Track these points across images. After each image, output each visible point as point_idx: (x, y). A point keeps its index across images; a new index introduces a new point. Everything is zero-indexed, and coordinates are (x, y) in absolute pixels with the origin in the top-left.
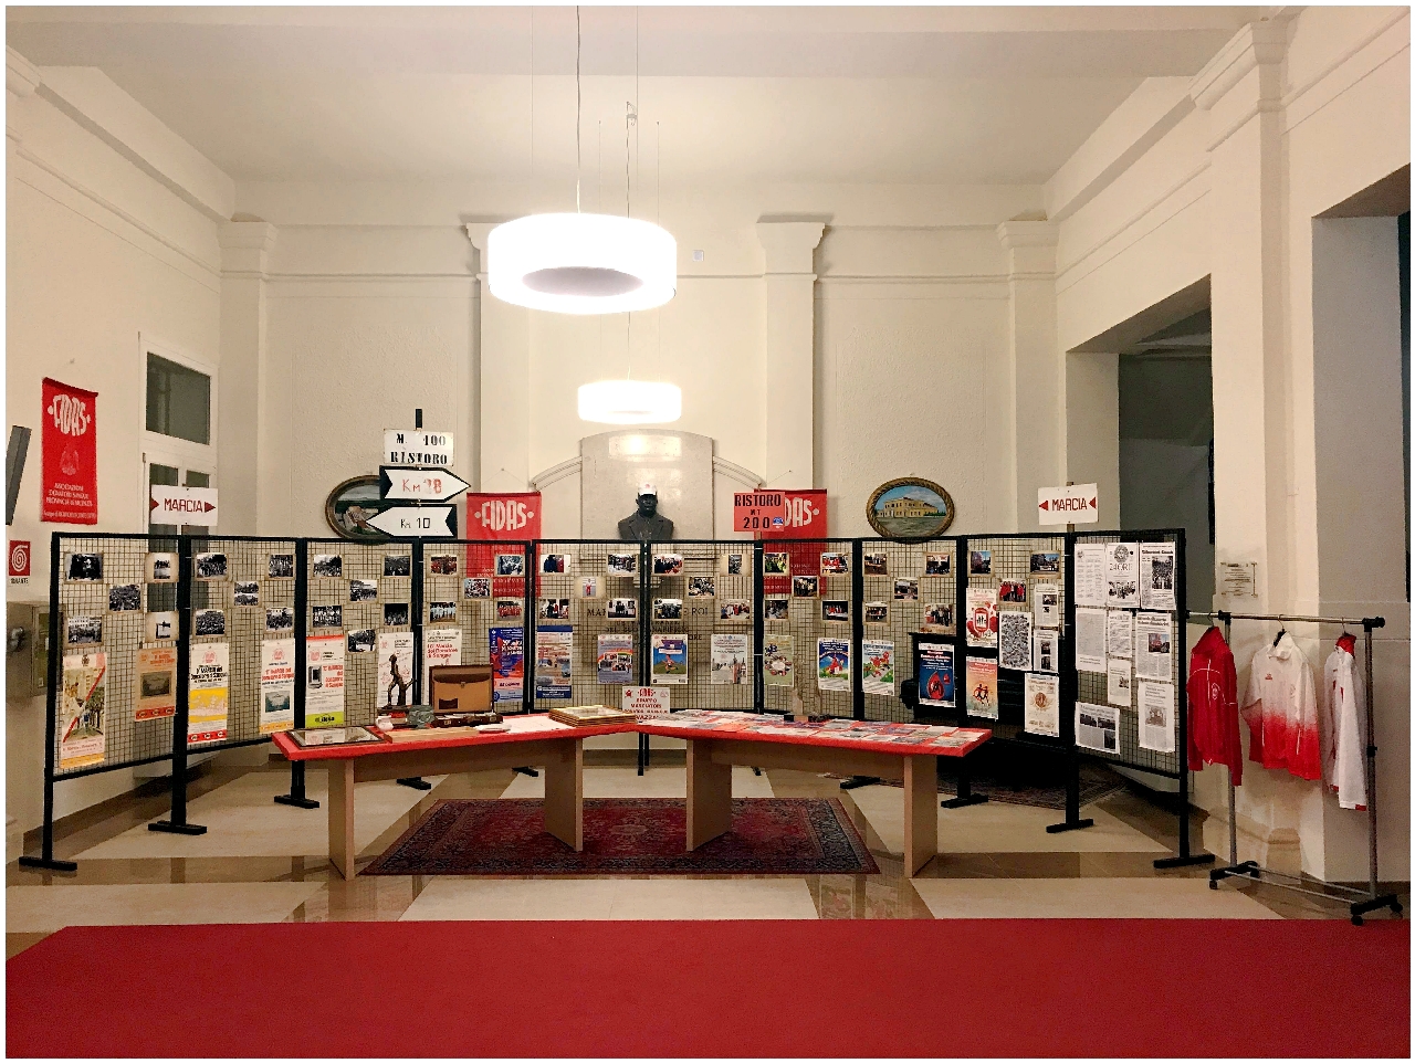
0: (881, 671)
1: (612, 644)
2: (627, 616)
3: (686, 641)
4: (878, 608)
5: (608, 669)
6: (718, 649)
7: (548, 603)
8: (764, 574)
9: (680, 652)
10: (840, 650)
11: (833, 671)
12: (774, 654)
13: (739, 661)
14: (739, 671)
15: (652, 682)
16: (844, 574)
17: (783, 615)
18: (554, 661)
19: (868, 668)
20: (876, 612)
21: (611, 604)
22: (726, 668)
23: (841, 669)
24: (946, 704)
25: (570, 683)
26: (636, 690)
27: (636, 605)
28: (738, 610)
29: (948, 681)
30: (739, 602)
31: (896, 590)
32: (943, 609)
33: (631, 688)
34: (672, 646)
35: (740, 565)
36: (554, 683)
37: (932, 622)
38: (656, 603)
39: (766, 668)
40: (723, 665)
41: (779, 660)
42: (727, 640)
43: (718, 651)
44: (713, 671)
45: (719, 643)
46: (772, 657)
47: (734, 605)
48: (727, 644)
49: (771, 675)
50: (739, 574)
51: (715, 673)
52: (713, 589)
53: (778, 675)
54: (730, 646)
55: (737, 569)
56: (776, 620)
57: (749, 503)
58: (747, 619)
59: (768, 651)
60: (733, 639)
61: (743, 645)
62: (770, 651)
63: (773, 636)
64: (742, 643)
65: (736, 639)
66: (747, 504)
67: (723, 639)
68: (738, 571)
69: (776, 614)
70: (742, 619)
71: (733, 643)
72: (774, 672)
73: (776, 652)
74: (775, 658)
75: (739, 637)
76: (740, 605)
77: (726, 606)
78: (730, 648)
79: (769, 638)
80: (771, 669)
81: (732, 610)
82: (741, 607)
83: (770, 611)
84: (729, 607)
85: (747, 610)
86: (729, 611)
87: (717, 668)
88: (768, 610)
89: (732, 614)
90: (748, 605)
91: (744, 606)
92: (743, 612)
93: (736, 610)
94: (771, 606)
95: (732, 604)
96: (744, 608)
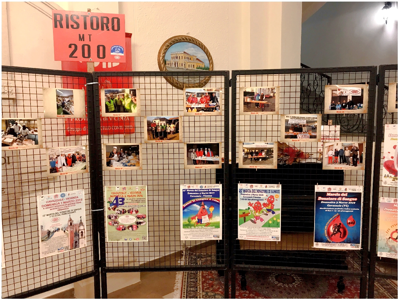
0: (263, 216)
4: (262, 150)
6: (48, 211)
8: (104, 113)
10: (210, 198)
11: (200, 221)
12: (120, 208)
13: (76, 221)
14: (76, 234)
16: (215, 113)
17: (133, 162)
19: (245, 215)
20: (257, 154)
22: (61, 233)
23: (210, 217)
24: (348, 247)
28: (72, 160)
29: (353, 223)
30: (71, 149)
31: (287, 129)
32: (350, 148)
35: (71, 102)
37: (335, 162)
39: (109, 224)
40: (56, 231)
41: (127, 213)
42: (58, 199)
43: (47, 215)
44: (42, 241)
45: (48, 204)
46: (118, 210)
47: (66, 154)
48: (59, 203)
49: (116, 231)
50: (70, 114)
51: (45, 243)
52: (36, 135)
53: (127, 230)
54: (63, 205)
55: (68, 108)
56: (121, 169)
57: (75, 26)
58: (82, 169)
59: (111, 204)
60: (67, 196)
61: (79, 201)
62: (114, 204)
63: (118, 186)
64: (77, 199)
65: (70, 196)
66: (72, 26)
67: (53, 199)
68: (69, 111)
69: (122, 161)
70: (75, 171)
71: (66, 201)
72: (121, 227)
73: (123, 204)
74: (121, 212)
75: (74, 193)
76: (72, 153)
77: (56, 156)
78: (63, 208)
79: (112, 189)
80: (117, 225)
81: (64, 161)
82: (74, 156)
83: (113, 158)
84: (59, 158)
85: (82, 159)
86: (59, 162)
87: (47, 236)
88: (110, 157)
89: (64, 165)
90: (83, 153)
91: (78, 154)
92: (76, 162)
93: (68, 160)
94: (115, 151)
95: (63, 153)
96: (77, 156)
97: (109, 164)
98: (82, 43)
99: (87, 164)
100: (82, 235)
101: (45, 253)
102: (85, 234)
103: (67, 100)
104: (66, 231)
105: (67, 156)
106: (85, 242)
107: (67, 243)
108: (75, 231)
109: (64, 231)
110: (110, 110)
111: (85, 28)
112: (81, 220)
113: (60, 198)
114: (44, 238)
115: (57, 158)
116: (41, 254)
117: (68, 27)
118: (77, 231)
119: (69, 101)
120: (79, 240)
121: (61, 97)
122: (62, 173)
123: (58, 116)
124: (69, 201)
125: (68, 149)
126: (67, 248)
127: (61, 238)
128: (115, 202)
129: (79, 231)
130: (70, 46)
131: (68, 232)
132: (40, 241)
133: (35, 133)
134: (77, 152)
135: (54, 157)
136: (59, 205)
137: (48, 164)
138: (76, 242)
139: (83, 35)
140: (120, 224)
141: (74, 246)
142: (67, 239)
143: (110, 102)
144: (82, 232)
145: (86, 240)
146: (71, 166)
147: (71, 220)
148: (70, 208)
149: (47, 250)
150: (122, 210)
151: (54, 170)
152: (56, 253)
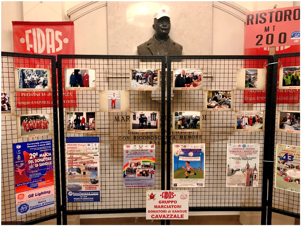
1: (135, 152)
2: (150, 127)
3: (204, 150)
5: (133, 176)
6: (233, 155)
7: (74, 117)
8: (281, 86)
9: (198, 159)
13: (252, 166)
14: (251, 176)
15: (172, 186)
18: (82, 168)
21: (134, 116)
22: (240, 173)
25: (98, 189)
26: (158, 193)
27: (158, 117)
28: (252, 121)
30: (253, 113)
33: (154, 192)
34: (191, 154)
35: (255, 79)
36: (83, 189)
38: (177, 115)
39: (278, 174)
40: (237, 170)
41: (295, 168)
42: (241, 148)
43: (233, 158)
44: (228, 175)
45: (234, 150)
46: (287, 165)
47: (249, 116)
48: (241, 151)
49: (283, 180)
50: (254, 87)
51: (230, 178)
52: (230, 101)
53: (294, 182)
54: (244, 153)
55: (253, 83)
56: (292, 131)
57: (263, 21)
58: (259, 128)
59: (281, 158)
60: (247, 147)
61: (255, 152)
62: (283, 159)
63: (288, 145)
64: (254, 150)
65: (249, 147)
66: (260, 22)
67: (237, 147)
68: (254, 85)
69: (294, 125)
70: (254, 129)
71: (246, 150)
72: (289, 178)
73: (292, 160)
74: (289, 166)
75: (252, 145)
76: (253, 116)
77: (241, 117)
78: (243, 155)
79: (283, 147)
80: (284, 176)
81: (247, 121)
82: (254, 118)
83: (286, 122)
84: (243, 118)
85: (260, 121)
86: (243, 122)
87: (231, 173)
88: (283, 121)
89: (246, 124)
90: (261, 116)
91: (257, 117)
92: (256, 123)
93: (250, 120)
94: (288, 117)
95: (247, 116)
96: (257, 118)
97: (282, 126)
98: (267, 33)
99: (263, 125)
100: (255, 178)
101: (229, 184)
102: (258, 178)
103: (252, 76)
104: (244, 172)
105: (249, 118)
106: (257, 184)
107: (244, 181)
108: (250, 173)
109: (243, 172)
110: (287, 84)
111: (271, 21)
112: (255, 167)
113: (242, 147)
114: (229, 174)
115: (242, 118)
116: (226, 184)
117: (257, 23)
118: (252, 174)
119: (254, 77)
120: (253, 181)
121: (248, 75)
122: (245, 129)
123: (245, 89)
124: (248, 151)
125: (250, 113)
126: (243, 184)
127: (240, 176)
128: (284, 158)
129: (253, 175)
130: (257, 37)
131: (246, 173)
132: (227, 175)
133: (229, 100)
134: (257, 116)
135: (240, 118)
136: (241, 152)
137: (236, 123)
138: (250, 182)
139: (269, 27)
140: (287, 176)
141: (249, 184)
142: (245, 178)
143: (287, 77)
144: (255, 175)
145: (258, 183)
146: (252, 125)
147: (248, 165)
148: (249, 156)
149: (230, 182)
150: (290, 165)
151: (239, 127)
152: (236, 186)
